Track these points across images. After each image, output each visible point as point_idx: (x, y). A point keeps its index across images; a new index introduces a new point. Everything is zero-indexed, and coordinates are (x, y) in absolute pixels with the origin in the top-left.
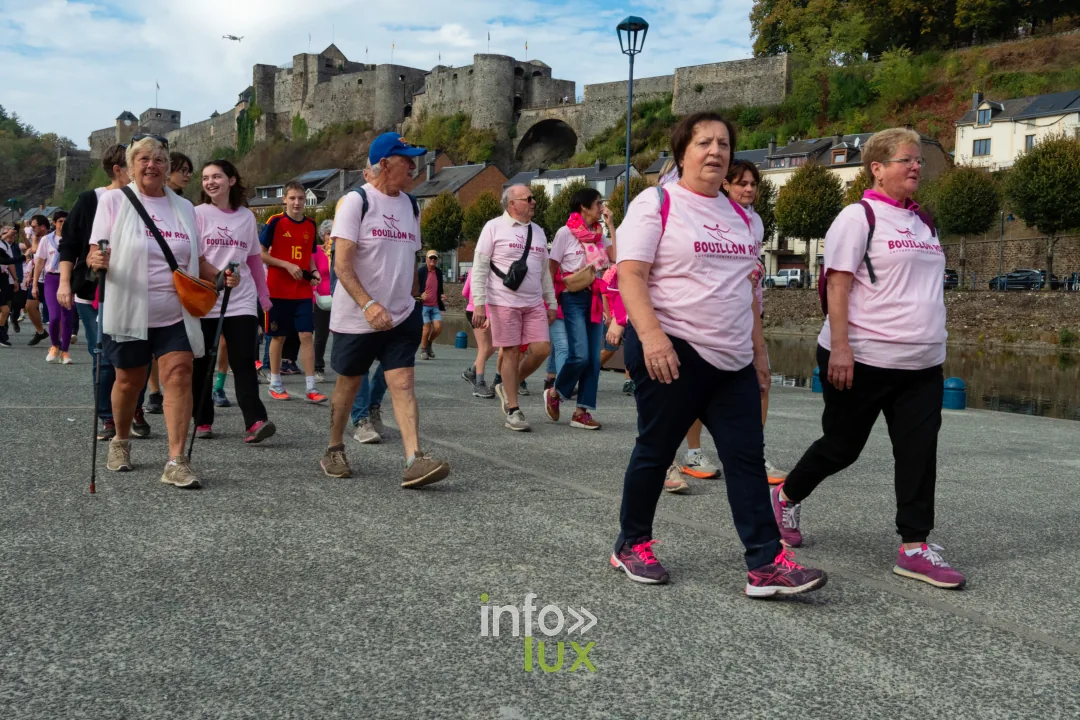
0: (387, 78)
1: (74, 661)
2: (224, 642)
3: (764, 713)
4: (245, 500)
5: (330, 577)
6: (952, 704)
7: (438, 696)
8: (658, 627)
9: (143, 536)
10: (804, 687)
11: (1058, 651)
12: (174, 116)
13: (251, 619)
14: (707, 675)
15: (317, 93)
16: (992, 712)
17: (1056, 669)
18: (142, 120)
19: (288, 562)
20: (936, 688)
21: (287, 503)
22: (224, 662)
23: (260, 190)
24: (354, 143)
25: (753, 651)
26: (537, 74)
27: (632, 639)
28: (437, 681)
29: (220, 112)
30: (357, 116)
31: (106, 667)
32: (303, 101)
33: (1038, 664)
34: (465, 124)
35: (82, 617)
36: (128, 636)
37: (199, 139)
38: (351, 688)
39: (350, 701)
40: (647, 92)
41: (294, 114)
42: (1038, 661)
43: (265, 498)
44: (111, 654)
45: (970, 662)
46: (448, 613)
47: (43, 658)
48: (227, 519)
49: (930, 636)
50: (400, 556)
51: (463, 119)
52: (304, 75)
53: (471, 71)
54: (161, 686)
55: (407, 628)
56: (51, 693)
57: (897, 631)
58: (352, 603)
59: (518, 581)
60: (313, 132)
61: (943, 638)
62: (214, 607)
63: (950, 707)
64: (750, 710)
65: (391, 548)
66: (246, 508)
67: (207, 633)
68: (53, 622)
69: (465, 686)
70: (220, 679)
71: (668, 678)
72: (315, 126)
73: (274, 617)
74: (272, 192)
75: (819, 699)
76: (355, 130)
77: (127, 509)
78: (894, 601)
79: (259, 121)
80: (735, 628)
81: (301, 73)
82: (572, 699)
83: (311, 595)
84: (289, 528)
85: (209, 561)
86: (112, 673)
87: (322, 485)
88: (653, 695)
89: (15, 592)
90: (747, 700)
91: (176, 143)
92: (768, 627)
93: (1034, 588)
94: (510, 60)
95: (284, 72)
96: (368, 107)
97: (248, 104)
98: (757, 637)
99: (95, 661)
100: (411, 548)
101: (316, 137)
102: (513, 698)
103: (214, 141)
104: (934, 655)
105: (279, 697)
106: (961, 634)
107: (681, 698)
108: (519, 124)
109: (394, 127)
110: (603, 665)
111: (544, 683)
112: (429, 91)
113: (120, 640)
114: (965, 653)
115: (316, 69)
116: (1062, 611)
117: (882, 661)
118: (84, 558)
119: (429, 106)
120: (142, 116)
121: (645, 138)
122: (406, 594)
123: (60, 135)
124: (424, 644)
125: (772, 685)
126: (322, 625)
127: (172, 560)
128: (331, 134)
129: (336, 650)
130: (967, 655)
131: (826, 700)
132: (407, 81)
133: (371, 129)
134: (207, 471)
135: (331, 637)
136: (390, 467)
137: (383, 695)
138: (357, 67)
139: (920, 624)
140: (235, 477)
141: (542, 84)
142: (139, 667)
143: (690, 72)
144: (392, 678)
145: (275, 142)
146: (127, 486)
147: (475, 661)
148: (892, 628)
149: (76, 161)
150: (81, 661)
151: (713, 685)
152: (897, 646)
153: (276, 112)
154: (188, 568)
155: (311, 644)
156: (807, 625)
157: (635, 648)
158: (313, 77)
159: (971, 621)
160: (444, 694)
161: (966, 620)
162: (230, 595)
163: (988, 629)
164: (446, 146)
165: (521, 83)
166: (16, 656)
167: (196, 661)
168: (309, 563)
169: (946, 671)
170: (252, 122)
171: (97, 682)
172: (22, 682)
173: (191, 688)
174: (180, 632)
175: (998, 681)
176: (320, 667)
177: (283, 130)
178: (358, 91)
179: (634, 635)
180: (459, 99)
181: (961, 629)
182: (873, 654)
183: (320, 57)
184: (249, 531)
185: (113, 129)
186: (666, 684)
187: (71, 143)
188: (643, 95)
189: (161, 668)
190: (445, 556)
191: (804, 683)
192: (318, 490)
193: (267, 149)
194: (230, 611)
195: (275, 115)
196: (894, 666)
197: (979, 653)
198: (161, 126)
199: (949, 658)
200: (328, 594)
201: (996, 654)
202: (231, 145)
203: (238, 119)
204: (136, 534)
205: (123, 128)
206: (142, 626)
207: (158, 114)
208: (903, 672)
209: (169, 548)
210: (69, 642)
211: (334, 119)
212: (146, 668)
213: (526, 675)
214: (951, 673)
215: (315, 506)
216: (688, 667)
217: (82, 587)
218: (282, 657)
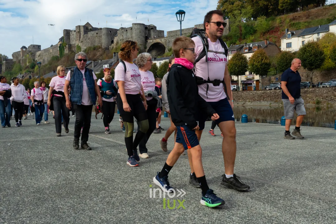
0: (105, 32)
2: (61, 212)
4: (66, 166)
5: (94, 189)
6: (288, 218)
8: (197, 199)
9: (34, 180)
10: (243, 215)
11: (320, 199)
12: (39, 47)
13: (69, 204)
15: (84, 37)
16: (301, 219)
17: (320, 204)
18: (29, 48)
19: (80, 185)
20: (283, 213)
21: (79, 167)
22: (61, 218)
24: (96, 52)
26: (152, 29)
27: (190, 203)
28: (129, 221)
29: (53, 45)
30: (96, 44)
32: (79, 40)
33: (314, 203)
35: (15, 207)
36: (30, 212)
37: (47, 54)
40: (186, 33)
41: (77, 44)
42: (314, 202)
43: (72, 165)
44: (25, 218)
45: (293, 204)
46: (131, 199)
47: (3, 221)
48: (60, 173)
49: (281, 197)
50: (116, 181)
52: (79, 32)
53: (131, 29)
55: (118, 204)
57: (271, 196)
58: (101, 197)
60: (83, 50)
61: (285, 197)
62: (57, 201)
63: (288, 219)
65: (113, 179)
66: (66, 169)
67: (55, 210)
68: (5, 209)
71: (201, 215)
72: (83, 48)
73: (76, 203)
75: (248, 218)
76: (96, 49)
77: (28, 172)
78: (269, 186)
79: (66, 47)
81: (78, 32)
83: (88, 195)
84: (80, 175)
85: (55, 187)
87: (90, 160)
88: (197, 220)
91: (40, 55)
92: (231, 197)
93: (312, 180)
94: (143, 25)
95: (73, 32)
96: (100, 41)
97: (62, 42)
98: (228, 200)
99: (19, 221)
100: (119, 179)
103: (52, 54)
104: (282, 203)
106: (290, 195)
107: (205, 221)
108: (147, 44)
109: (108, 47)
110: (180, 212)
111: (162, 219)
112: (119, 35)
113: (27, 214)
114: (292, 201)
115: (83, 30)
116: (320, 186)
117: (267, 205)
118: (15, 188)
120: (29, 47)
122: (118, 193)
123: (3, 54)
124: (124, 209)
125: (233, 215)
126: (92, 205)
127: (43, 187)
128: (89, 50)
129: (96, 213)
130: (293, 202)
131: (250, 219)
132: (112, 33)
133: (101, 48)
134: (54, 158)
135: (95, 209)
136: (112, 153)
138: (96, 29)
139: (277, 193)
140: (62, 159)
141: (154, 32)
142: (33, 222)
143: (199, 26)
144: (114, 220)
145: (71, 53)
146: (28, 164)
147: (140, 213)
148: (269, 195)
149: (8, 62)
150: (15, 221)
151: (215, 216)
152: (271, 200)
154: (48, 189)
155: (88, 211)
156: (243, 196)
157: (190, 206)
158: (82, 33)
161: (292, 191)
162: (62, 197)
163: (298, 193)
165: (147, 32)
167: (52, 219)
168: (87, 185)
169: (286, 207)
170: (64, 48)
174: (46, 210)
175: (302, 209)
176: (91, 218)
177: (73, 50)
178: (97, 36)
179: (190, 202)
180: (128, 37)
182: (264, 203)
183: (84, 26)
184: (68, 176)
185: (20, 51)
186: (200, 217)
187: (6, 57)
189: (41, 222)
190: (130, 180)
191: (243, 214)
192: (89, 162)
193: (69, 56)
194: (62, 202)
195: (71, 45)
196: (270, 207)
197: (296, 201)
198: (34, 50)
199: (287, 203)
200: (93, 195)
201: (301, 201)
202: (57, 55)
203: (59, 47)
204: (31, 179)
205: (23, 51)
206: (34, 209)
207: (34, 46)
208: (273, 208)
209: (42, 183)
210: (11, 215)
211: (90, 45)
212: (36, 222)
213: (156, 217)
214: (288, 208)
215: (88, 167)
216: (207, 211)
217: (15, 197)
218: (79, 216)
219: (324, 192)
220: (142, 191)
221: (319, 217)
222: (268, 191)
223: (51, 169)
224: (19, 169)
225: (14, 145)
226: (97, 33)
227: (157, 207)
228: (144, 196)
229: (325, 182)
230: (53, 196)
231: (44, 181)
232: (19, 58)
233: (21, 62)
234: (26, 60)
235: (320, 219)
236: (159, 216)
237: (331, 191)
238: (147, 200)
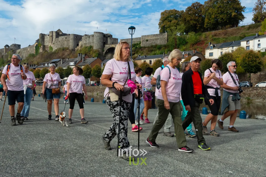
0: (73, 37)
1: (22, 170)
2: (52, 165)
3: (163, 175)
5: (72, 152)
7: (99, 174)
9: (29, 145)
10: (171, 170)
12: (19, 46)
13: (57, 161)
14: (152, 169)
15: (55, 40)
16: (207, 173)
17: (220, 165)
19: (62, 150)
20: (196, 169)
21: (59, 138)
22: (53, 169)
23: (41, 64)
24: (64, 52)
25: (161, 164)
26: (109, 37)
28: (98, 171)
29: (31, 45)
30: (65, 46)
31: (29, 171)
32: (52, 42)
33: (216, 164)
34: (92, 48)
35: (21, 162)
36: (32, 165)
37: (25, 51)
38: (81, 173)
39: (81, 175)
41: (49, 45)
42: (217, 164)
43: (54, 137)
44: (29, 168)
45: (203, 165)
46: (98, 159)
47: (15, 169)
48: (47, 142)
49: (196, 160)
50: (86, 148)
51: (91, 47)
52: (52, 36)
53: (93, 36)
54: (42, 174)
55: (90, 162)
56: (19, 176)
57: (190, 159)
58: (77, 157)
59: (112, 152)
60: (54, 50)
62: (48, 159)
63: (199, 173)
64: (160, 174)
65: (84, 147)
66: (50, 139)
67: (48, 164)
68: (15, 163)
69: (104, 172)
70: (53, 172)
71: (144, 169)
72: (55, 48)
73: (61, 160)
74: (44, 64)
75: (174, 172)
76: (65, 50)
77: (23, 140)
79: (41, 47)
80: (157, 160)
81: (51, 36)
82: (125, 173)
83: (69, 156)
84: (61, 143)
85: (45, 150)
86: (31, 172)
87: (66, 134)
88: (141, 172)
89: (5, 157)
90: (160, 173)
91: (19, 52)
92: (164, 159)
93: (218, 151)
94: (103, 33)
95: (47, 35)
96: (68, 44)
97: (38, 43)
98: (162, 161)
99: (26, 170)
100: (88, 146)
101: (55, 51)
102: (114, 174)
103: (29, 52)
104: (196, 163)
105: (66, 175)
107: (147, 173)
108: (105, 48)
109: (74, 49)
110: (131, 167)
111: (120, 171)
112: (83, 40)
115: (55, 35)
116: (223, 155)
118: (17, 150)
119: (83, 44)
120: (11, 46)
121: (135, 52)
122: (89, 155)
124: (94, 165)
125: (165, 170)
126: (72, 162)
127: (37, 150)
128: (59, 50)
129: (76, 166)
130: (203, 163)
131: (175, 172)
132: (78, 38)
133: (69, 49)
134: (39, 131)
135: (75, 164)
136: (80, 130)
137: (87, 174)
138: (65, 35)
140: (46, 133)
141: (110, 39)
143: (145, 37)
144: (89, 171)
145: (45, 52)
146: (22, 135)
147: (105, 167)
148: (189, 159)
150: (23, 170)
151: (153, 170)
152: (189, 162)
153: (45, 45)
154: (41, 152)
155: (71, 165)
156: (172, 159)
158: (54, 37)
159: (204, 157)
160: (100, 173)
162: (51, 157)
163: (208, 158)
164: (87, 53)
165: (105, 39)
166: (9, 169)
167: (48, 169)
168: (67, 150)
169: (199, 166)
170: (39, 47)
171: (28, 173)
172: (12, 174)
173: (48, 174)
174: (42, 164)
175: (209, 168)
176: (73, 169)
177: (47, 49)
178: (66, 40)
180: (90, 42)
181: (202, 158)
182: (185, 164)
183: (56, 32)
184: (52, 144)
185: (3, 49)
186: (144, 170)
188: (134, 42)
189: (40, 170)
190: (96, 148)
191: (171, 169)
192: (65, 135)
193: (43, 54)
194: (52, 160)
195: (45, 46)
196: (189, 166)
197: (205, 163)
198: (16, 48)
200: (72, 156)
201: (209, 163)
202: (34, 53)
203: (35, 47)
204: (27, 145)
205: (6, 49)
206: (34, 163)
207: (15, 45)
208: (190, 167)
209: (35, 148)
210: (20, 166)
211: (60, 47)
212: (37, 171)
213: (116, 169)
214: (200, 166)
215: (65, 138)
216: (148, 167)
217: (19, 156)
218: (65, 168)
219: (224, 158)
220: (105, 154)
221: (218, 172)
222: (188, 157)
223: (39, 139)
224: (16, 138)
225: (7, 121)
226: (66, 38)
227: (115, 164)
228: (107, 157)
229: (226, 152)
230: (45, 156)
231: (36, 146)
232: (3, 54)
233: (4, 57)
234: (8, 56)
235: (219, 173)
236: (117, 169)
237: (229, 158)
238: (109, 160)
